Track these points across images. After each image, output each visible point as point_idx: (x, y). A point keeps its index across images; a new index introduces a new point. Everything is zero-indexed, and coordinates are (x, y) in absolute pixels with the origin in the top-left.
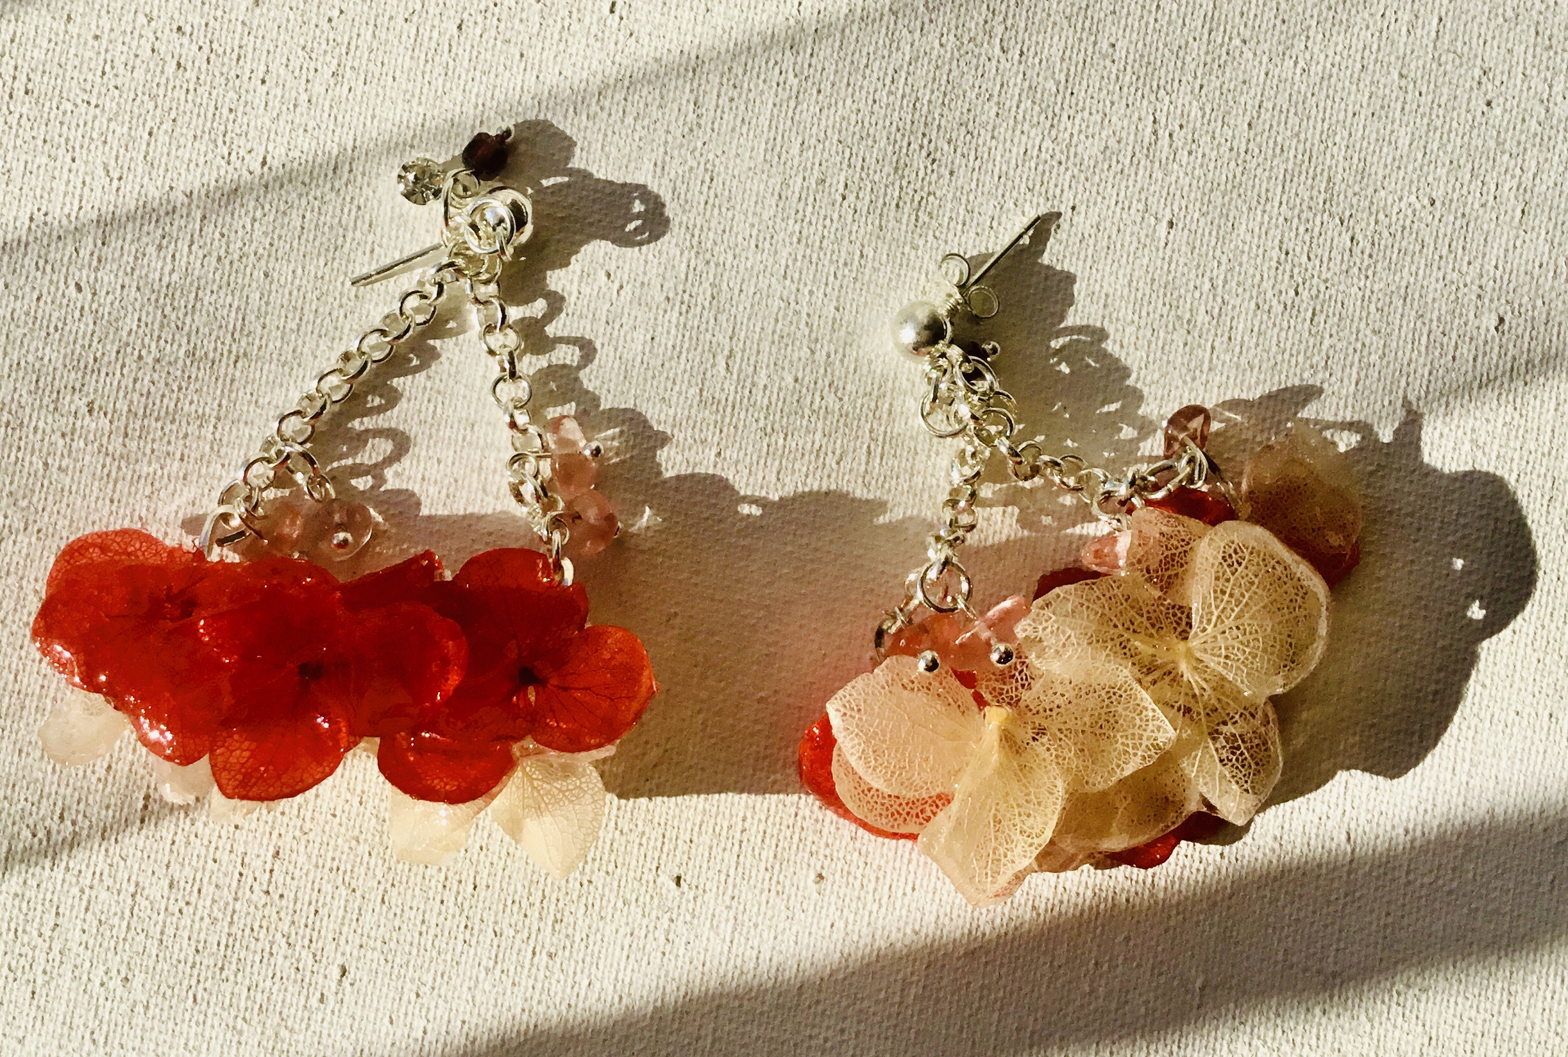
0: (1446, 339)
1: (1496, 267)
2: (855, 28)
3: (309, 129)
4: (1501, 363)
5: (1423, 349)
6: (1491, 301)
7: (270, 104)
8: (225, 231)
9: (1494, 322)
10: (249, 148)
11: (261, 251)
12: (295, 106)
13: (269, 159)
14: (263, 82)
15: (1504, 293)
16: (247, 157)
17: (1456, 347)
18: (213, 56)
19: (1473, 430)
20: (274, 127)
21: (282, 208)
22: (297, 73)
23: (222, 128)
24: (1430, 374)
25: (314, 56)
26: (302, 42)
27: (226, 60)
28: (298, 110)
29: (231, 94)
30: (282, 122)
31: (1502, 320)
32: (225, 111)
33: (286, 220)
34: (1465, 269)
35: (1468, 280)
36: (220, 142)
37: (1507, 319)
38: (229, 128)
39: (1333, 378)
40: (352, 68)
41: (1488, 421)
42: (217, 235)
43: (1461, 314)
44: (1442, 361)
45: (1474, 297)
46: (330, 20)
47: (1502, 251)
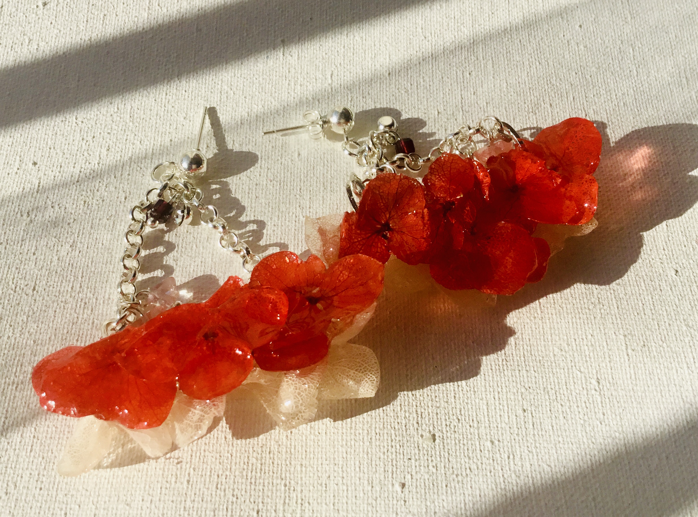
0: (653, 283)
1: (664, 249)
2: (328, 195)
3: (59, 272)
4: (685, 289)
5: (644, 288)
6: (668, 263)
7: (38, 263)
8: (12, 324)
9: (674, 272)
10: (26, 283)
11: (32, 330)
12: (51, 262)
13: (37, 288)
14: (34, 254)
15: (672, 260)
16: (25, 288)
17: (660, 285)
18: (8, 246)
19: (684, 320)
20: (39, 273)
21: (44, 309)
22: (52, 248)
23: (12, 276)
24: (652, 298)
25: (60, 240)
26: (54, 234)
27: (15, 247)
28: (52, 264)
29: (17, 261)
30: (44, 270)
31: (677, 271)
32: (14, 269)
33: (46, 314)
34: (649, 253)
35: (653, 257)
36: (11, 283)
37: (679, 270)
38: (16, 276)
39: (605, 307)
40: (81, 242)
41: (690, 315)
42: (8, 326)
43: (656, 272)
44: (656, 292)
45: (659, 264)
46: (69, 224)
47: (664, 243)
